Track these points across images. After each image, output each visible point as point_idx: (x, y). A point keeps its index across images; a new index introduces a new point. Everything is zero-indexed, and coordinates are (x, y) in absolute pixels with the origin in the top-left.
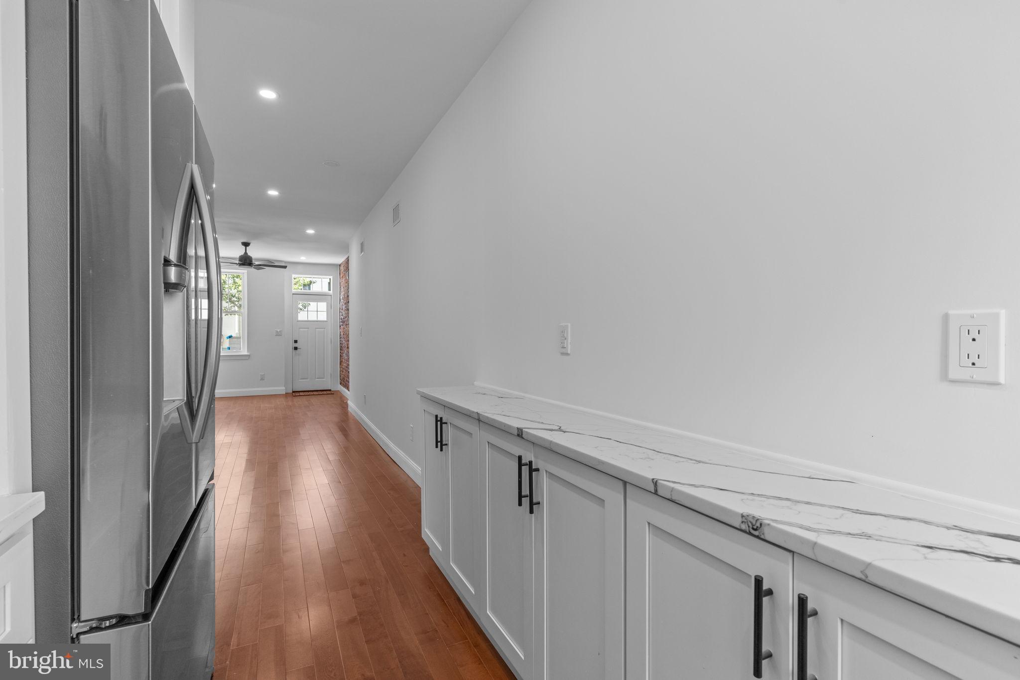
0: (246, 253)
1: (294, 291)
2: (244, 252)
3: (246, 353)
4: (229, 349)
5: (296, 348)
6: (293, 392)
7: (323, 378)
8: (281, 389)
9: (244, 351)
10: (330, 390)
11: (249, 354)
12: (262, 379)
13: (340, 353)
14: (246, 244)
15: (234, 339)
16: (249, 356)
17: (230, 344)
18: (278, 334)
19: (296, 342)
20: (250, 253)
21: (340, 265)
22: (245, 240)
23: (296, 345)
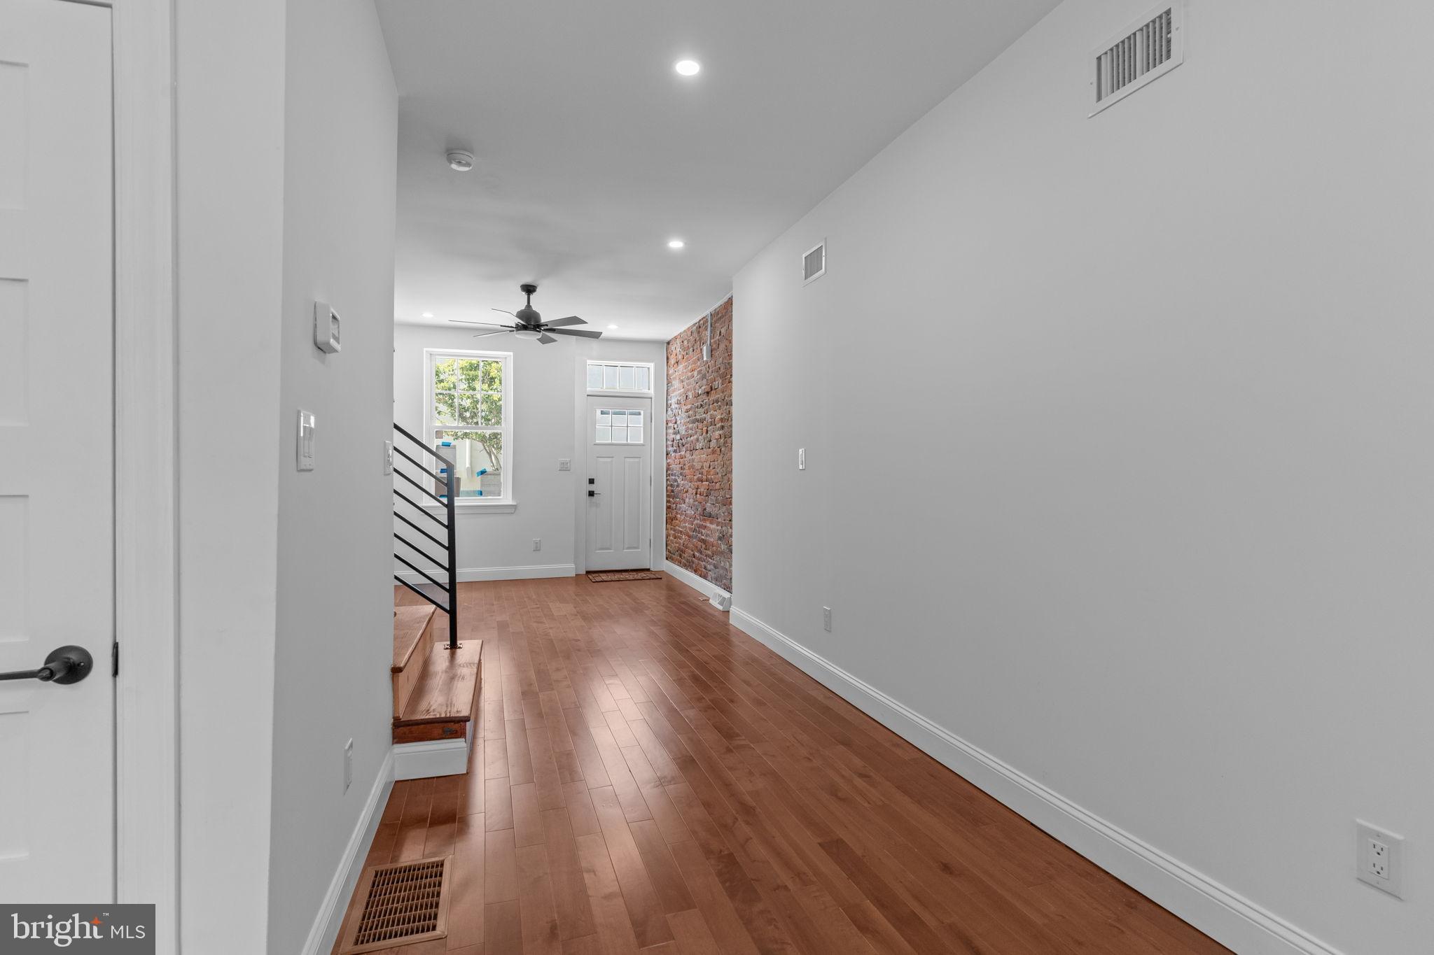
0: (529, 305)
1: (589, 390)
2: (526, 304)
3: (511, 502)
4: (481, 494)
5: (591, 494)
6: (588, 573)
7: (637, 548)
8: (568, 568)
9: (506, 498)
10: (648, 570)
11: (514, 503)
12: (537, 549)
13: (668, 502)
14: (529, 289)
15: (489, 476)
16: (515, 507)
17: (482, 485)
18: (565, 468)
19: (591, 481)
20: (535, 307)
21: (668, 343)
22: (528, 280)
23: (592, 488)
